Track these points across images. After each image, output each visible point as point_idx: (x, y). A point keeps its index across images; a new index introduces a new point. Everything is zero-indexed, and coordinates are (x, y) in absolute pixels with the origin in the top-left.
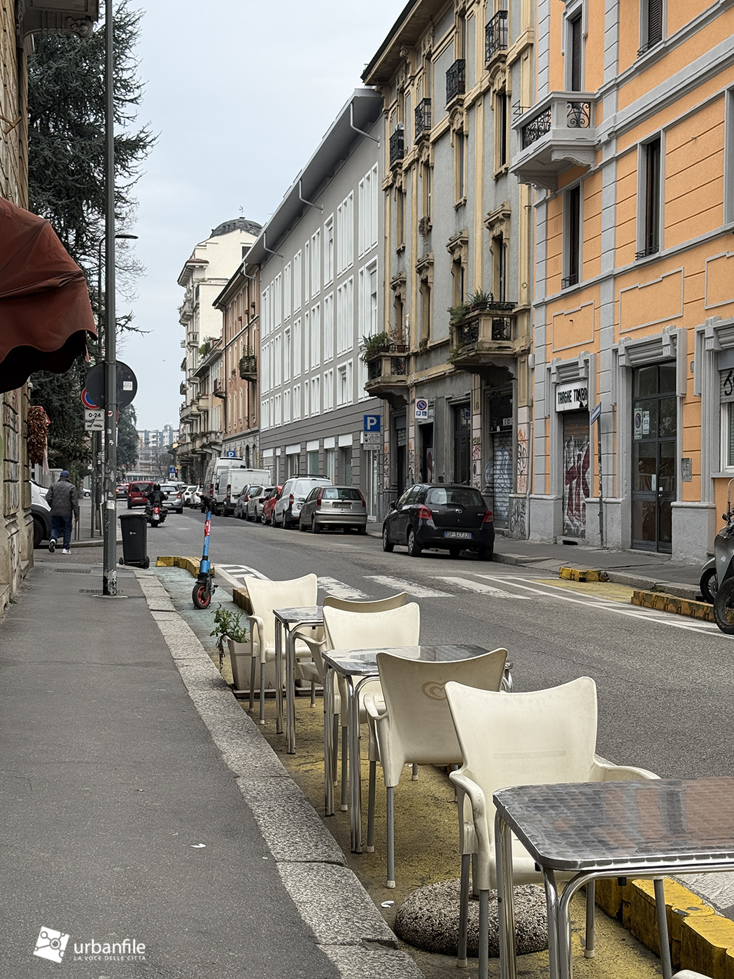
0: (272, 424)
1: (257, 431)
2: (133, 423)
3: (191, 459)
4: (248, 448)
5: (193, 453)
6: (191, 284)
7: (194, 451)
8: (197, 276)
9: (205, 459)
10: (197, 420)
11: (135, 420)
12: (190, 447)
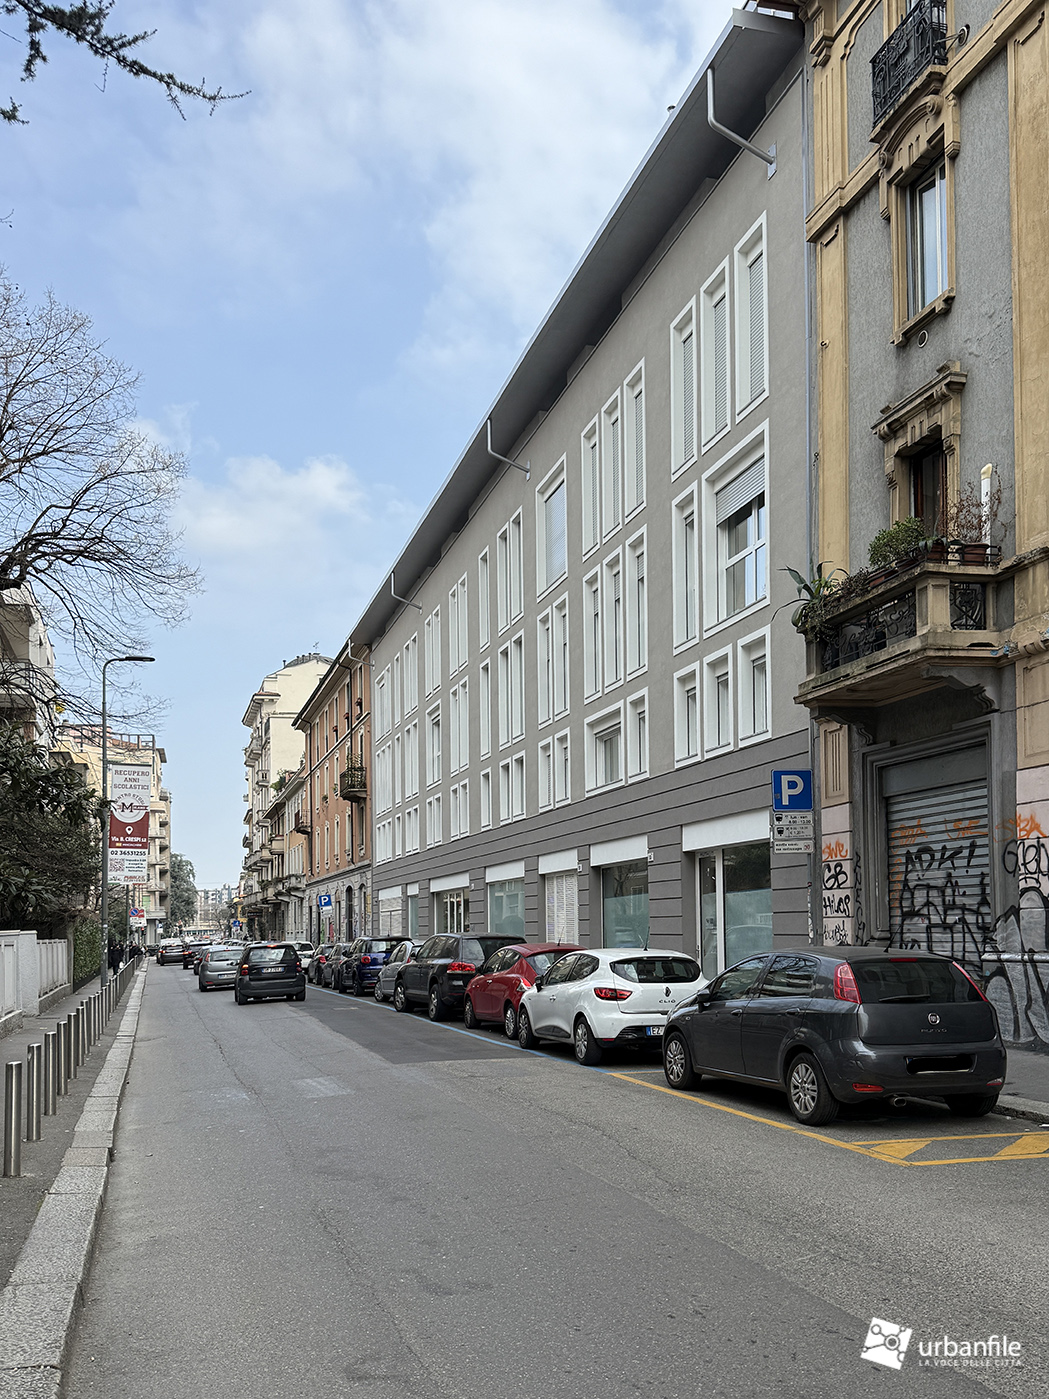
0: (399, 852)
1: (369, 865)
2: (192, 879)
3: (261, 911)
4: (349, 890)
5: (263, 903)
6: (259, 720)
7: (265, 901)
8: (266, 710)
9: (279, 908)
10: (267, 867)
11: (194, 876)
12: (260, 897)
